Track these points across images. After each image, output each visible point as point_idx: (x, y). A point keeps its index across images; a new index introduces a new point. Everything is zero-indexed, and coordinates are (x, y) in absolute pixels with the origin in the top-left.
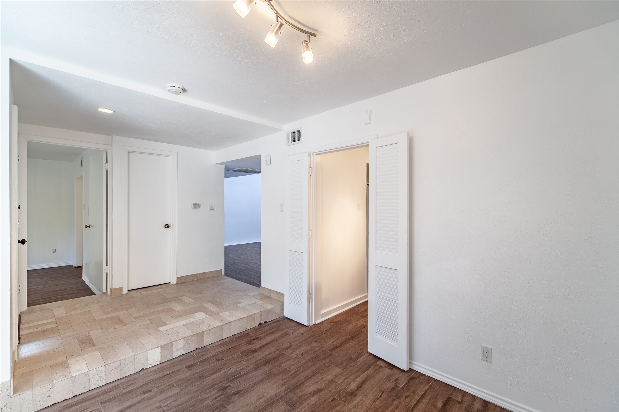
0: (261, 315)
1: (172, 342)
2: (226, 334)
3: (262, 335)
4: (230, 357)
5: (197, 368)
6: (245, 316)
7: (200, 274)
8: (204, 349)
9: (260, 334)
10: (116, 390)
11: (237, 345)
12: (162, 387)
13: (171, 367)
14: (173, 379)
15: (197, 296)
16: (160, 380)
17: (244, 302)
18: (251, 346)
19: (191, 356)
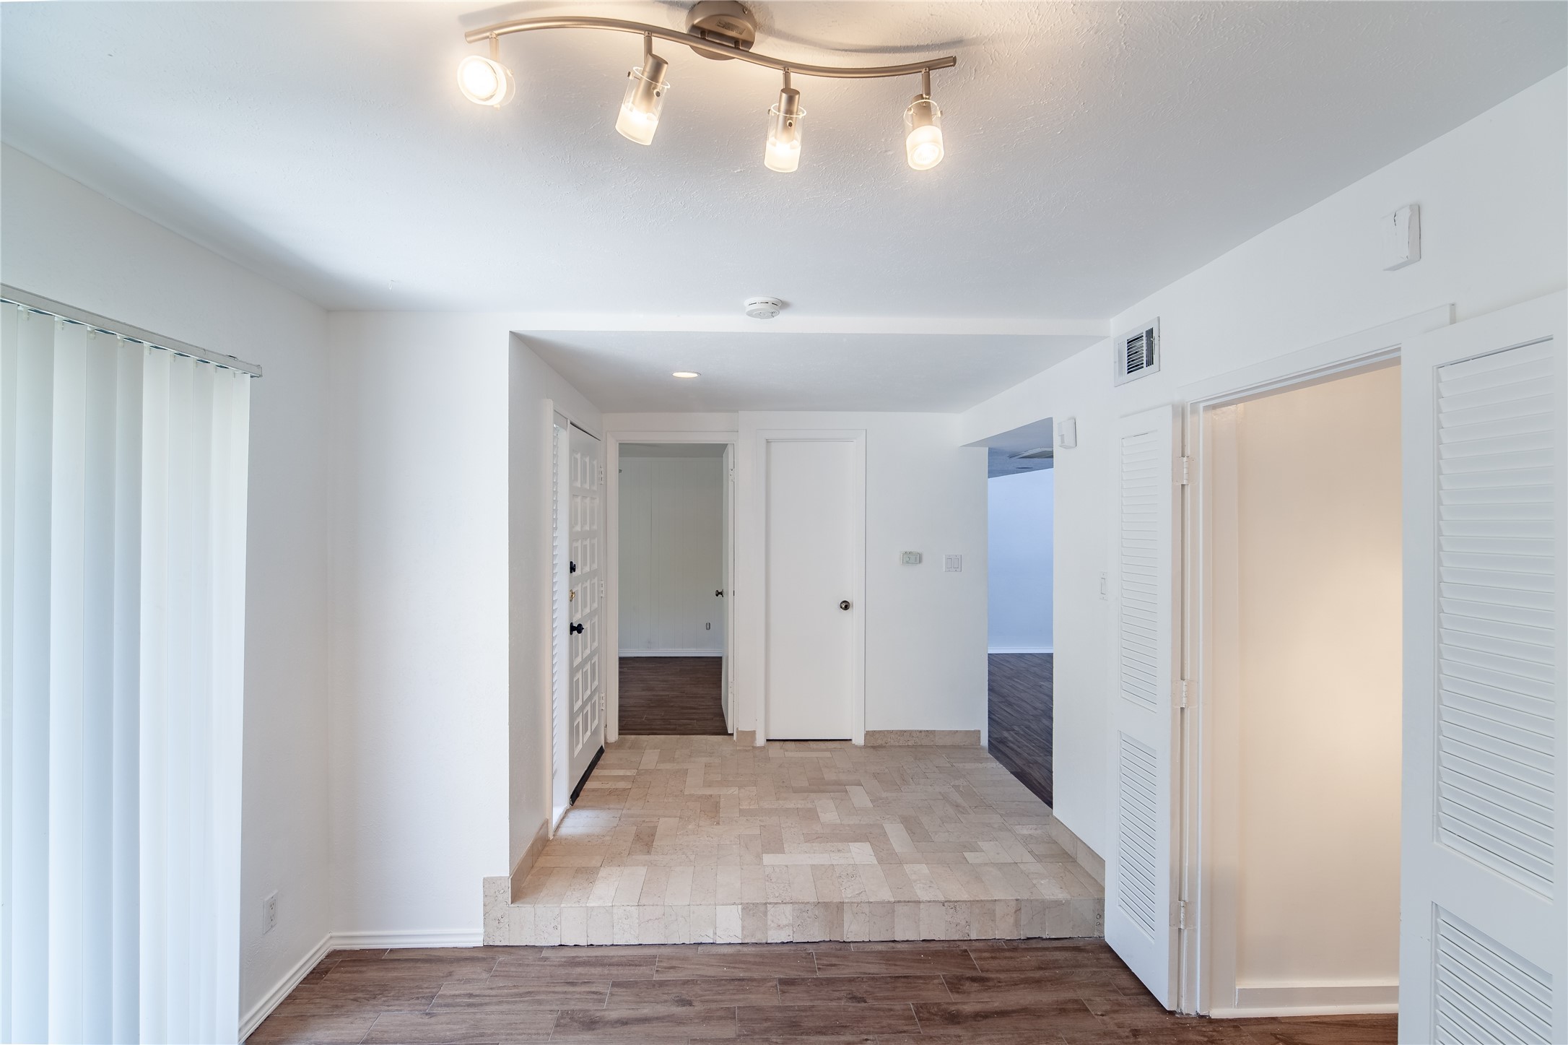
0: (1018, 910)
1: (766, 904)
2: (906, 930)
3: (1002, 976)
4: (885, 1004)
5: (799, 995)
6: (965, 897)
7: (921, 732)
8: (841, 949)
9: (997, 971)
10: (646, 966)
11: (920, 977)
12: (714, 1006)
13: (755, 963)
14: (741, 996)
15: (884, 795)
16: (719, 986)
17: (989, 851)
18: (954, 997)
19: (804, 955)
